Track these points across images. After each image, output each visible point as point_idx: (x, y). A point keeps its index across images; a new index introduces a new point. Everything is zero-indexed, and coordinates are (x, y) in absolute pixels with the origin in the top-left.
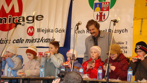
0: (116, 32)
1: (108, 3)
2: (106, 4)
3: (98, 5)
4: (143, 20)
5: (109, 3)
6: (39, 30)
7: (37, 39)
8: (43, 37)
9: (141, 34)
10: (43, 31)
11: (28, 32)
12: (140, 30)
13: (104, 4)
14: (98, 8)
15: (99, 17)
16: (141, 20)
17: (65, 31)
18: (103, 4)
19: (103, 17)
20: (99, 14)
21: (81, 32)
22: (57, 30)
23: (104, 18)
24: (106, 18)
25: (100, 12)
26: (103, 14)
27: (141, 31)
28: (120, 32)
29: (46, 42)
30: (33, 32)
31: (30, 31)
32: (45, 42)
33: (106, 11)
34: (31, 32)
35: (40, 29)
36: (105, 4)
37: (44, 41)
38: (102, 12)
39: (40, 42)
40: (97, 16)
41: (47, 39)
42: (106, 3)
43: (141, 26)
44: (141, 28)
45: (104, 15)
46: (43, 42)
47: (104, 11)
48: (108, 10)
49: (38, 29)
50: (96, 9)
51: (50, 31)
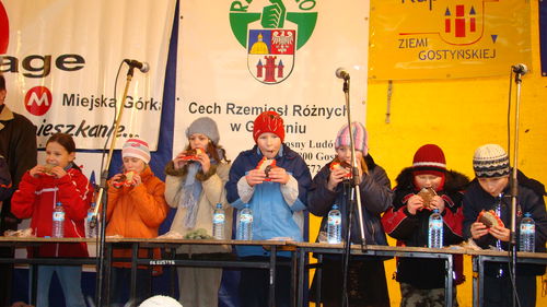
0: (317, 112)
1: (290, 34)
2: (286, 34)
3: (260, 36)
4: (394, 85)
5: (294, 32)
6: (69, 100)
7: (63, 126)
8: (84, 122)
9: (387, 122)
10: (83, 102)
11: (30, 103)
12: (386, 112)
13: (280, 34)
14: (261, 45)
15: (264, 70)
16: (386, 86)
17: (159, 105)
18: (276, 34)
19: (277, 70)
20: (264, 62)
21: (210, 109)
22: (129, 100)
23: (280, 75)
24: (285, 73)
25: (268, 56)
26: (277, 63)
27: (388, 115)
28: (330, 114)
29: (95, 135)
30: (47, 104)
31: (34, 101)
32: (90, 135)
33: (284, 53)
34: (39, 103)
35: (73, 96)
36: (283, 34)
37: (86, 132)
38: (273, 56)
39: (77, 135)
40: (260, 66)
41: (97, 127)
42: (286, 31)
43: (389, 99)
44: (389, 106)
45: (281, 67)
46: (84, 136)
47: (280, 53)
48: (291, 51)
49: (65, 96)
50: (255, 46)
51: (108, 102)
